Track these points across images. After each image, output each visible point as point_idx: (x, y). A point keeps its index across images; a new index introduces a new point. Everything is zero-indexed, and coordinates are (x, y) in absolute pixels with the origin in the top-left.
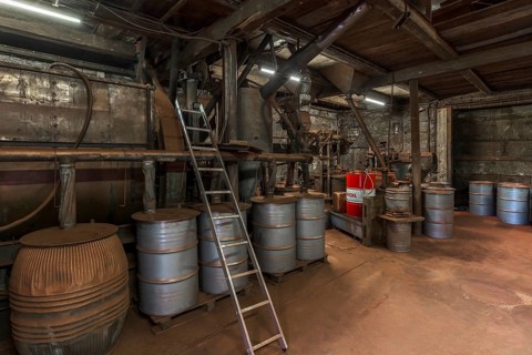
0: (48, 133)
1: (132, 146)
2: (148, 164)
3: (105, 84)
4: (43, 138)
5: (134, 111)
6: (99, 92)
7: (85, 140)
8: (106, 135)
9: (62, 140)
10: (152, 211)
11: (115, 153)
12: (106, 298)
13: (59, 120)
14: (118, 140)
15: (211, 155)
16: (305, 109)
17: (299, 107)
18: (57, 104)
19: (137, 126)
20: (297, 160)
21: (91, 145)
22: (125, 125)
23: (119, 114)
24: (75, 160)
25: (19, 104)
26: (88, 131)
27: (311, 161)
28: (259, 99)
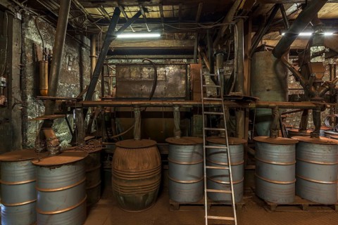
0: (139, 94)
1: (177, 99)
2: (177, 108)
3: (163, 65)
4: (137, 96)
5: (179, 79)
6: (160, 70)
7: (154, 96)
8: (164, 92)
9: (144, 97)
10: (178, 137)
11: (158, 103)
12: (143, 180)
13: (143, 87)
14: (170, 95)
15: (218, 103)
16: (318, 59)
17: (310, 59)
18: (143, 79)
19: (180, 87)
20: (310, 108)
21: (157, 99)
22: (173, 86)
23: (171, 81)
24: (140, 106)
25: (128, 81)
26: (155, 91)
27: (323, 108)
28: (272, 59)
